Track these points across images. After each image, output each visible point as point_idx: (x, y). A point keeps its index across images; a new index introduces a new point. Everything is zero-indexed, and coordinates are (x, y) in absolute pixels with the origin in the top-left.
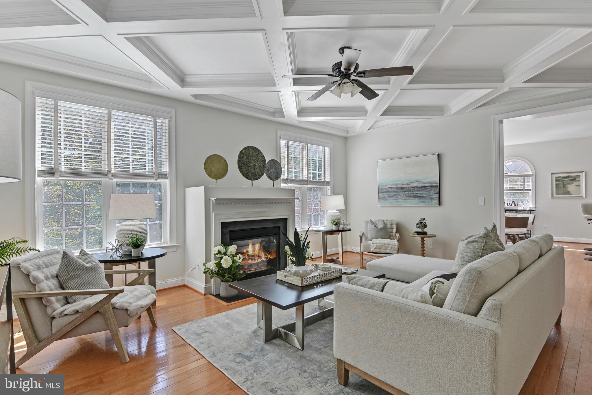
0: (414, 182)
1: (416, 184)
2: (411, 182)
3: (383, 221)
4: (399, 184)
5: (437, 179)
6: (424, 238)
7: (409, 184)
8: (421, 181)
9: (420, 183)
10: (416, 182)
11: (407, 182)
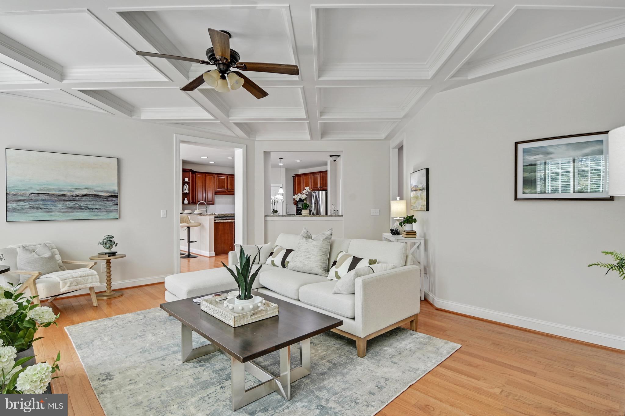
0: (82, 189)
1: (84, 192)
2: (76, 189)
3: (45, 245)
4: (54, 190)
5: (116, 188)
6: (111, 260)
7: (73, 191)
8: (93, 189)
9: (91, 191)
10: (86, 188)
11: (69, 188)
